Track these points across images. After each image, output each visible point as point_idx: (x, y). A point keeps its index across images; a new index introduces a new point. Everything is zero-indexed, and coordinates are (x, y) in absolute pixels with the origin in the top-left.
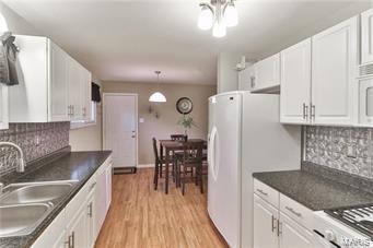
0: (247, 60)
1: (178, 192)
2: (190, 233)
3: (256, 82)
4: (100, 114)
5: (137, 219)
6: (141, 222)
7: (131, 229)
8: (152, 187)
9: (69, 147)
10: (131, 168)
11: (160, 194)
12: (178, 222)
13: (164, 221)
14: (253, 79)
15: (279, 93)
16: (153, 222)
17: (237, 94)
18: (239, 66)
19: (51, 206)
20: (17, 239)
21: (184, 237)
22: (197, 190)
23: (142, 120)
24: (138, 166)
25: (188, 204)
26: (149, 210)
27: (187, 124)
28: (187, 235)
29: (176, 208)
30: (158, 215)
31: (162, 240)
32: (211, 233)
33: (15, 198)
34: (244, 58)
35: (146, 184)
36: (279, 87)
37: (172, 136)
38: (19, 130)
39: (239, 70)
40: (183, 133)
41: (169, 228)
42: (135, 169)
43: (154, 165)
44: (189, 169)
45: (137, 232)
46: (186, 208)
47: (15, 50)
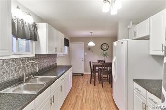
0: (133, 24)
1: (100, 85)
2: (103, 104)
3: (137, 34)
4: (69, 51)
5: (81, 95)
6: (83, 96)
7: (78, 99)
8: (89, 82)
9: (57, 64)
10: (81, 74)
11: (92, 86)
12: (98, 99)
13: (92, 98)
14: (135, 33)
15: (149, 39)
16: (88, 97)
17: (124, 41)
18: (129, 27)
19: (45, 85)
20: (32, 94)
21: (100, 106)
22: (109, 86)
23: (86, 54)
24: (84, 73)
25: (104, 91)
26: (87, 92)
27: (105, 55)
28: (102, 105)
29: (99, 92)
30: (90, 94)
31: (91, 105)
32: (114, 106)
33: (36, 81)
34: (131, 23)
35: (87, 81)
36: (149, 36)
37: (98, 61)
38: (38, 57)
39: (129, 29)
40: (103, 60)
41: (94, 101)
42: (83, 74)
43: (90, 73)
44: (106, 76)
45: (81, 100)
46: (103, 93)
47: (37, 29)
